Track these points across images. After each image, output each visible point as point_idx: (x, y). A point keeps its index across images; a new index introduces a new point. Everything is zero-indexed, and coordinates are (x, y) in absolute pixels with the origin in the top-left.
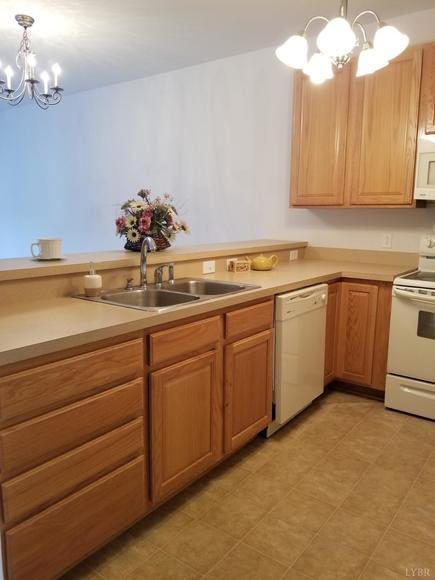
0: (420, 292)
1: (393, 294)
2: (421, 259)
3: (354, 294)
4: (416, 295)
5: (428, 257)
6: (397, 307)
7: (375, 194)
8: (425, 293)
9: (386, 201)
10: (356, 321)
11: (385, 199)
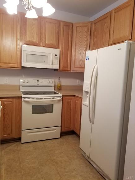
0: (32, 99)
1: (23, 101)
2: (20, 87)
3: (5, 103)
4: (31, 100)
5: (23, 86)
6: (24, 105)
7: (5, 63)
8: (34, 99)
9: (10, 66)
10: (7, 114)
11: (10, 65)
